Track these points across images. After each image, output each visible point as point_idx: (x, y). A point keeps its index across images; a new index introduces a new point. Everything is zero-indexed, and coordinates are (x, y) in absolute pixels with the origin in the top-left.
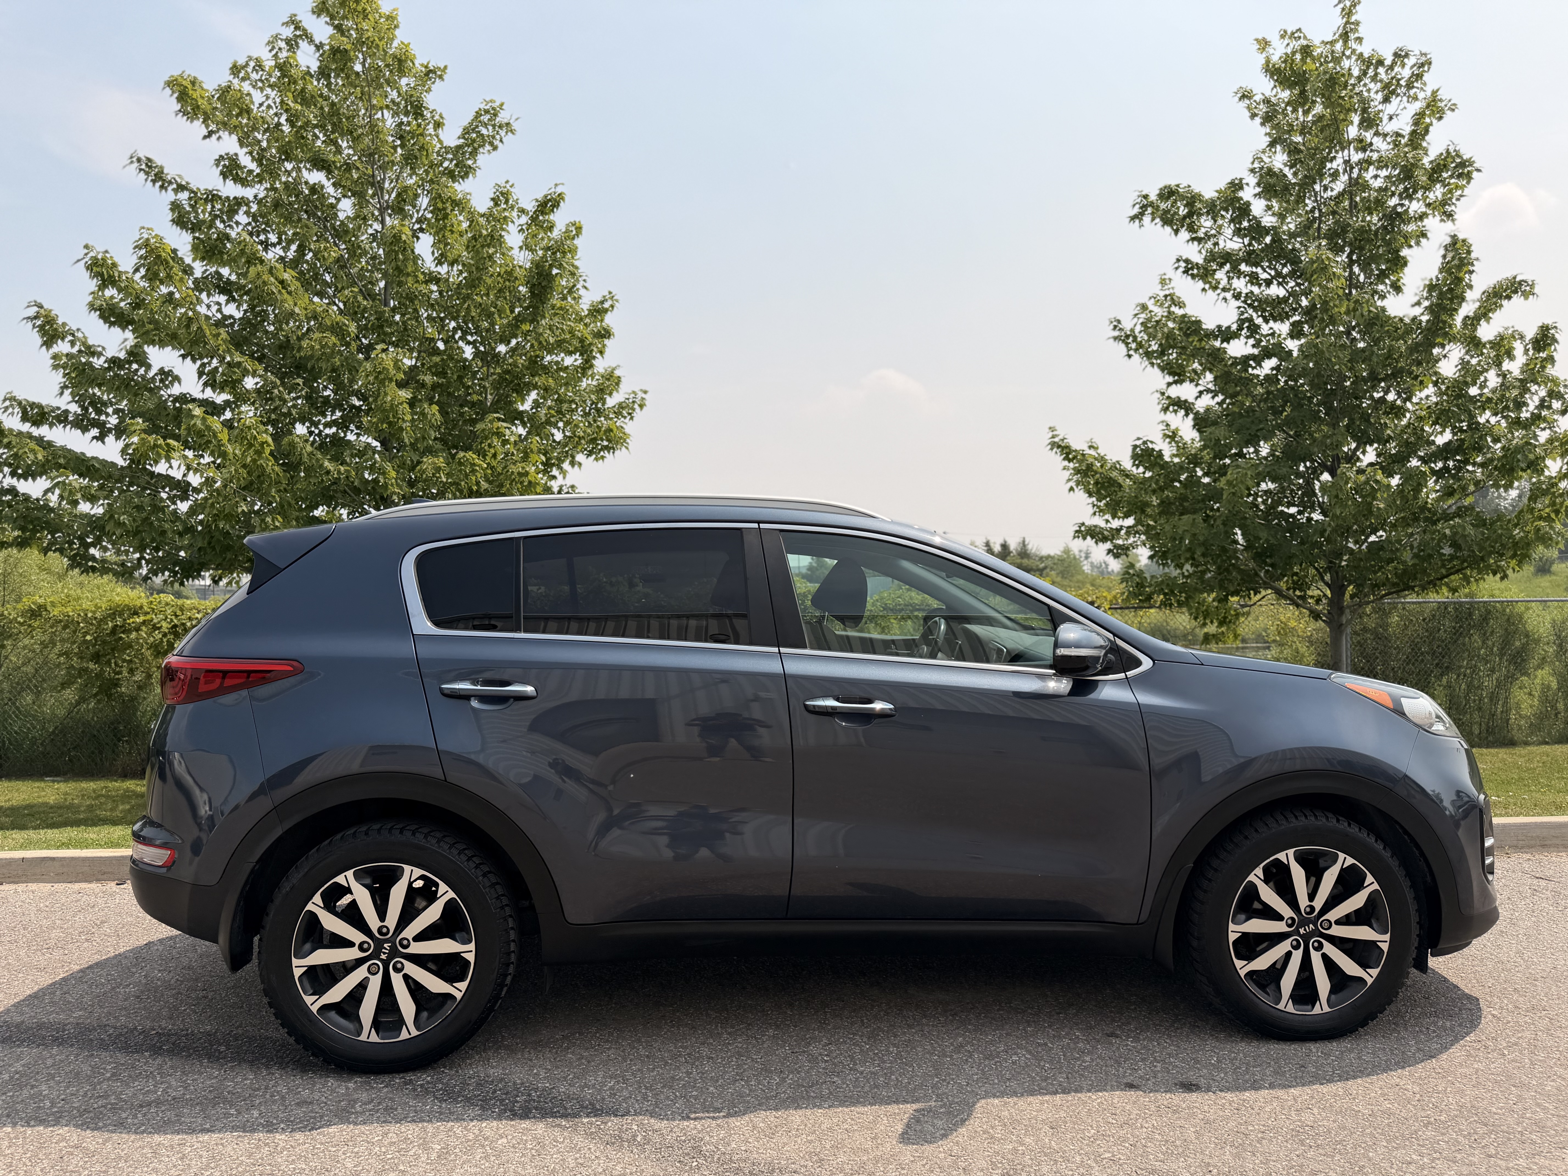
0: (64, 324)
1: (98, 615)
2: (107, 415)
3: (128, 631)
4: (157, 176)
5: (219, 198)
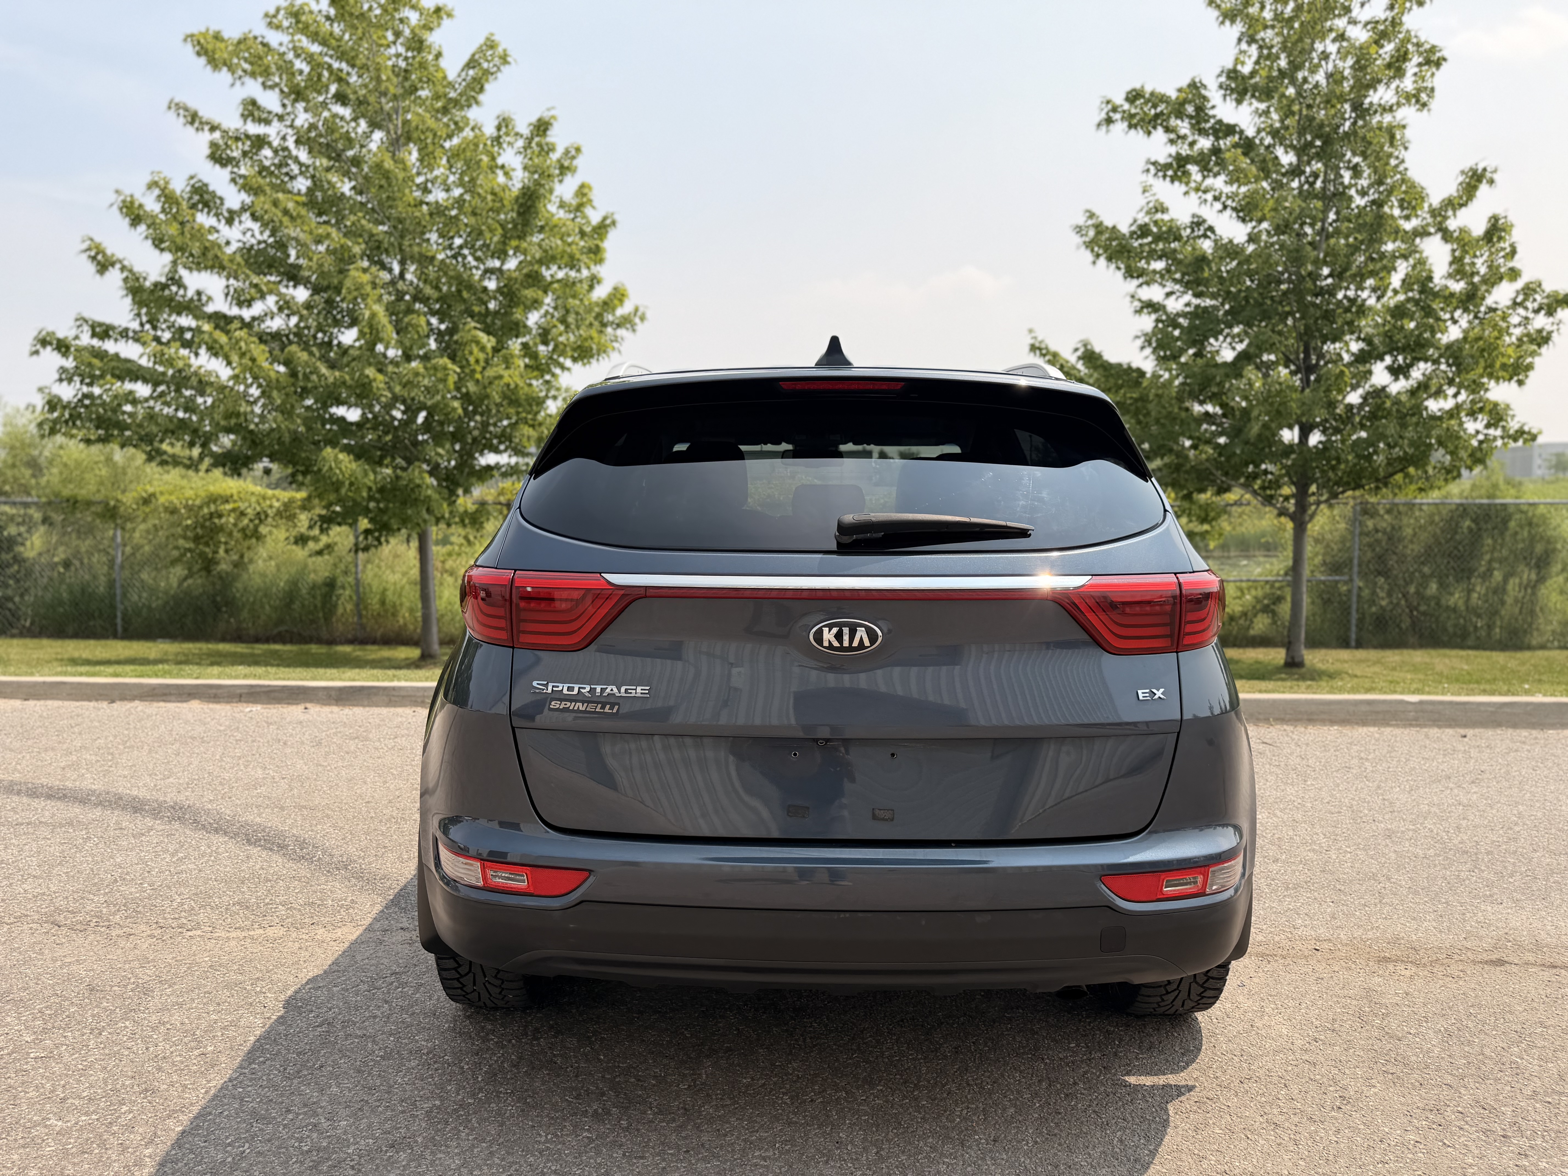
0: (113, 255)
1: (198, 502)
2: (163, 330)
3: (220, 516)
4: (193, 118)
5: (248, 137)
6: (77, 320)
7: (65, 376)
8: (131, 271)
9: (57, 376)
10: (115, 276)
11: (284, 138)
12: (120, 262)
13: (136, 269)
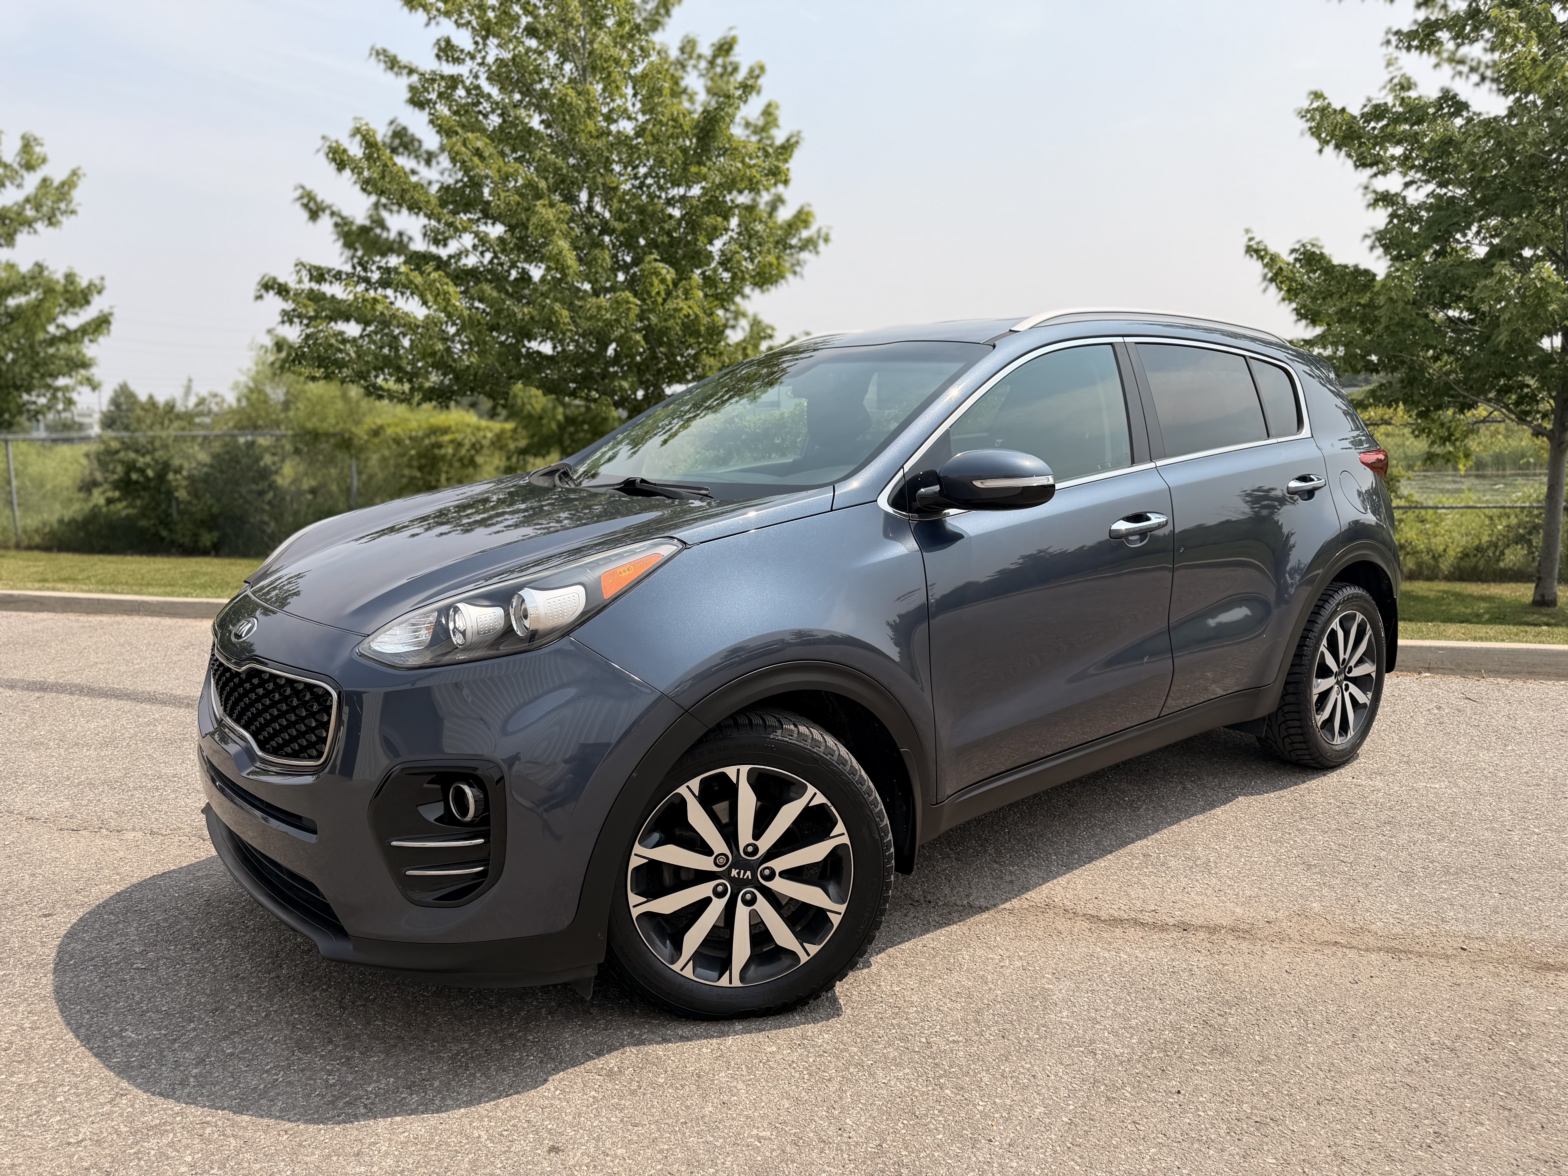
0: (322, 202)
1: (420, 434)
2: (372, 271)
3: (441, 447)
4: (392, 63)
5: (442, 77)
6: (296, 265)
7: (288, 317)
8: (339, 215)
9: (279, 319)
10: (326, 222)
11: (476, 77)
12: (329, 207)
13: (345, 213)
